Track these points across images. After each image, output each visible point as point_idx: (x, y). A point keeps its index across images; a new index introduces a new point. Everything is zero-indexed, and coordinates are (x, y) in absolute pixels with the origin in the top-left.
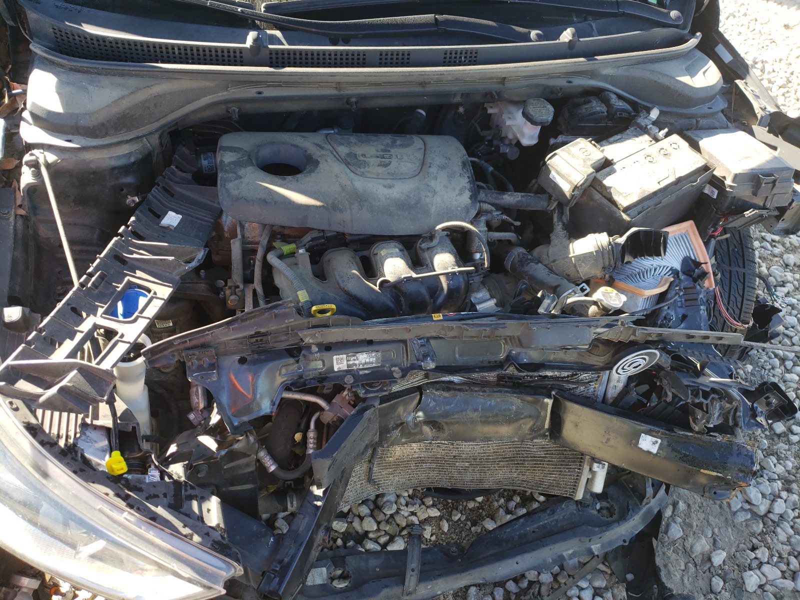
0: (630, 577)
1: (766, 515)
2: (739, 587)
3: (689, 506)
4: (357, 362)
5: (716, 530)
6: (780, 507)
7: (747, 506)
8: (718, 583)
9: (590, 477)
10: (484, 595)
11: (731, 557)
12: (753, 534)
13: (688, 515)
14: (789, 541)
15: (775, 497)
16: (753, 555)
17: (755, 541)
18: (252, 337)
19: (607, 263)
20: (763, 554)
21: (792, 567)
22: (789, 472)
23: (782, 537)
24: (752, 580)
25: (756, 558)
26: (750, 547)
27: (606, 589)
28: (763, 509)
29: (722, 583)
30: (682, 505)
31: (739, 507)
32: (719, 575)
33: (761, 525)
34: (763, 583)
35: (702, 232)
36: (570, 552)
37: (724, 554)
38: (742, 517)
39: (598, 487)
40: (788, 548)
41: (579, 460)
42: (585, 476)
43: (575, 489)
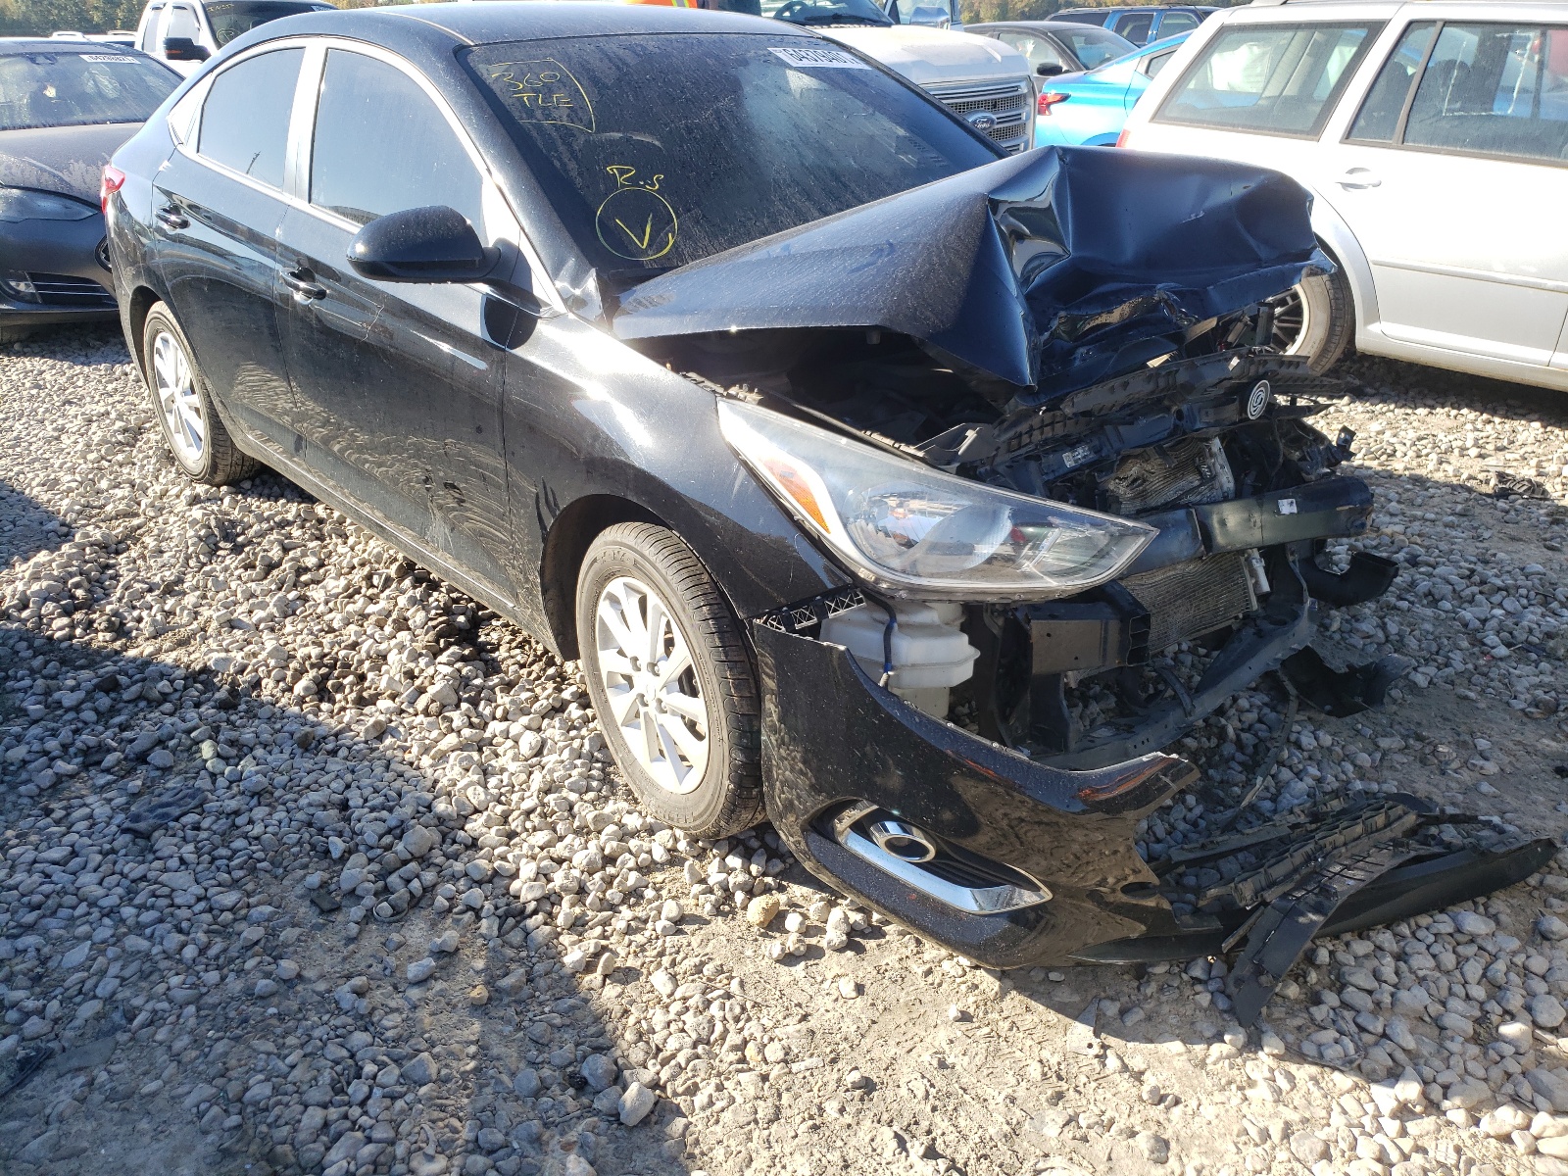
0: (1328, 708)
4: (1079, 457)
7: (1368, 640)
9: (1253, 581)
24: (1420, 679)
31: (1362, 643)
34: (1429, 679)
38: (1371, 649)
39: (1265, 587)
41: (1238, 569)
42: (1251, 583)
43: (1248, 601)
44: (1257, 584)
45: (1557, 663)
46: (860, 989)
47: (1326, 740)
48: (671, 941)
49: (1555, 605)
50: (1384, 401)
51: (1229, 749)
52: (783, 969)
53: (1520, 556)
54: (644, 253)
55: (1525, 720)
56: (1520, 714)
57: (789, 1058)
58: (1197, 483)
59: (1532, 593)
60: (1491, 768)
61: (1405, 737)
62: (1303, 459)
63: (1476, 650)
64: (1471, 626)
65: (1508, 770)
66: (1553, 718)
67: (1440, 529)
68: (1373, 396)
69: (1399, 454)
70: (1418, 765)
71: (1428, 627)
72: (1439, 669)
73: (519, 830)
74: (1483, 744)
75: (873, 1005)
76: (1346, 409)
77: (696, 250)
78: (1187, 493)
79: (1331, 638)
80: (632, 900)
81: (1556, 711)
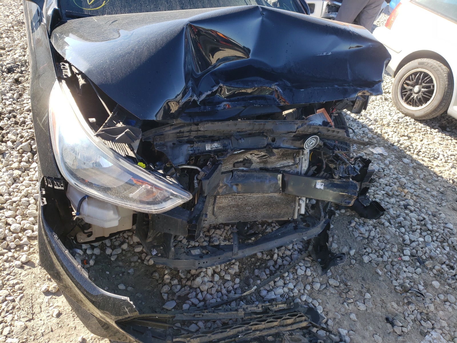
0: (319, 260)
1: (368, 238)
2: (361, 262)
3: (338, 237)
4: (214, 147)
5: (350, 244)
6: (373, 234)
7: (361, 235)
8: (354, 262)
9: (299, 208)
10: (261, 272)
11: (357, 253)
12: (364, 244)
13: (338, 239)
14: (378, 245)
15: (370, 231)
16: (365, 251)
17: (365, 246)
18: (178, 133)
19: (297, 116)
20: (369, 250)
21: (380, 254)
22: (374, 223)
23: (375, 243)
24: (366, 259)
25: (366, 252)
26: (364, 248)
27: (310, 267)
28: (367, 235)
29: (355, 261)
30: (335, 236)
31: (358, 235)
32: (353, 259)
33: (367, 241)
34: (370, 260)
35: (328, 112)
36: (295, 240)
37: (354, 251)
38: (359, 239)
39: (303, 211)
40: (378, 247)
41: (294, 201)
42: (297, 208)
43: (294, 214)
44: (299, 210)
45: (425, 270)
46: (59, 315)
47: (309, 273)
48: (16, 270)
49: (445, 244)
50: (450, 135)
51: (271, 263)
52: (43, 296)
53: (450, 217)
54: (88, 6)
55: (393, 291)
56: (393, 287)
57: (9, 335)
58: (291, 164)
59: (440, 236)
60: (362, 307)
61: (340, 282)
62: (335, 168)
63: (398, 254)
64: (405, 242)
65: (368, 311)
66: (405, 295)
67: (428, 196)
68: (448, 132)
69: (439, 159)
70: (337, 295)
71: (388, 237)
72: (378, 257)
73: (5, 207)
74: (368, 296)
75: (58, 323)
76: (434, 134)
77: (112, 11)
78: (284, 167)
79: (348, 229)
80: (18, 249)
81: (407, 292)
